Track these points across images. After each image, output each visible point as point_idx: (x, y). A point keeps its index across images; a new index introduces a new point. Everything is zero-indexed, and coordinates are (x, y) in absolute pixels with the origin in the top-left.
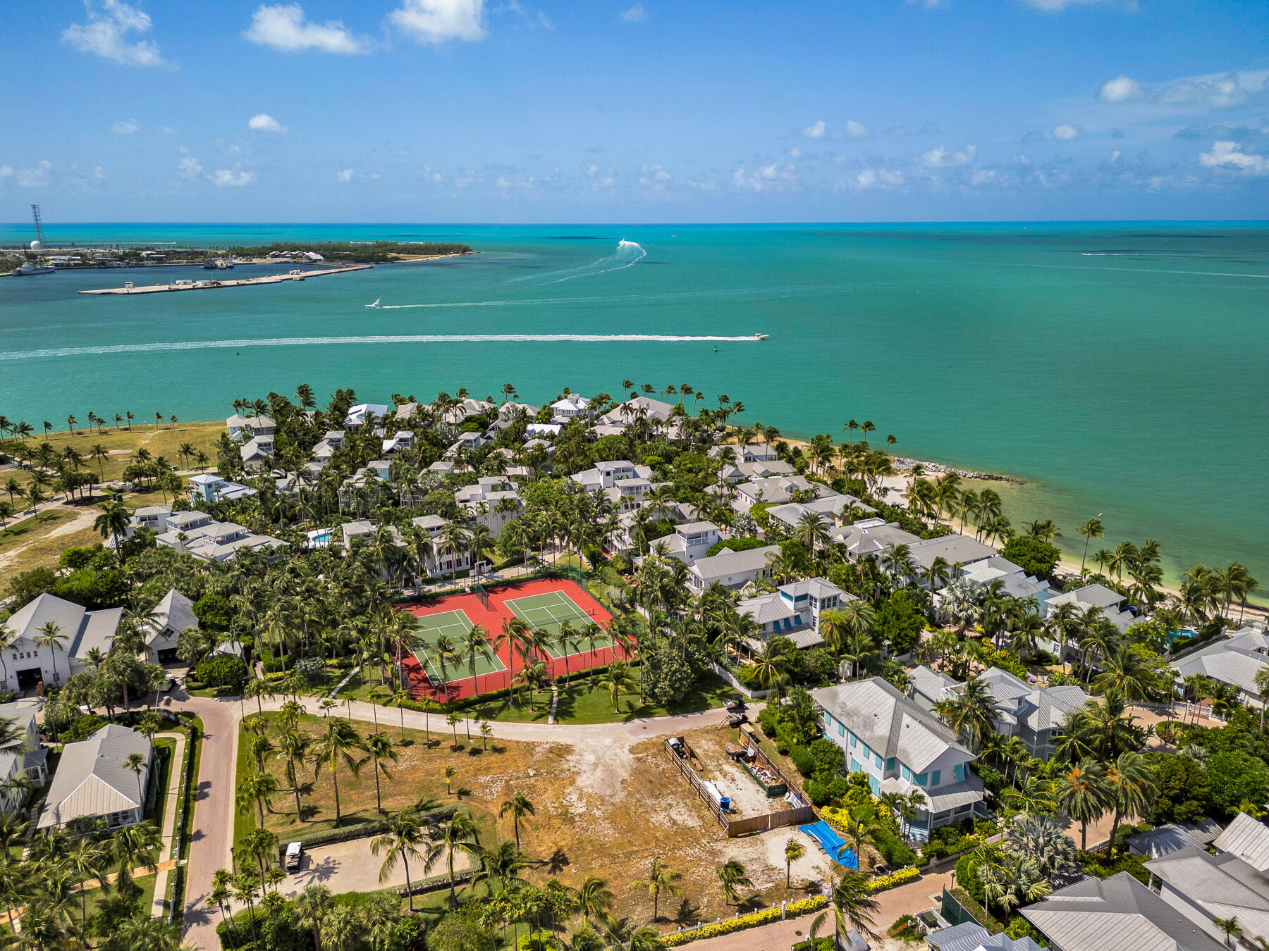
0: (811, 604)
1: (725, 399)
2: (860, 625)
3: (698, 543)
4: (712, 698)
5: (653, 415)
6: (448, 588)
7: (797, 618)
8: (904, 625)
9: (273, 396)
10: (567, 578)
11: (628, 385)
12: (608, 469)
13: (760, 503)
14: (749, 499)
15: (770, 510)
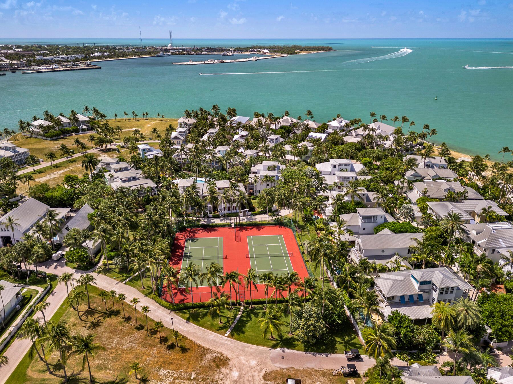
0: (433, 288)
1: (427, 127)
2: (466, 320)
3: (369, 222)
4: (340, 343)
5: (380, 133)
6: (224, 222)
7: (420, 296)
8: (506, 323)
9: (202, 110)
10: (290, 227)
11: (373, 115)
12: (335, 164)
13: (425, 197)
14: (419, 193)
15: (429, 203)
